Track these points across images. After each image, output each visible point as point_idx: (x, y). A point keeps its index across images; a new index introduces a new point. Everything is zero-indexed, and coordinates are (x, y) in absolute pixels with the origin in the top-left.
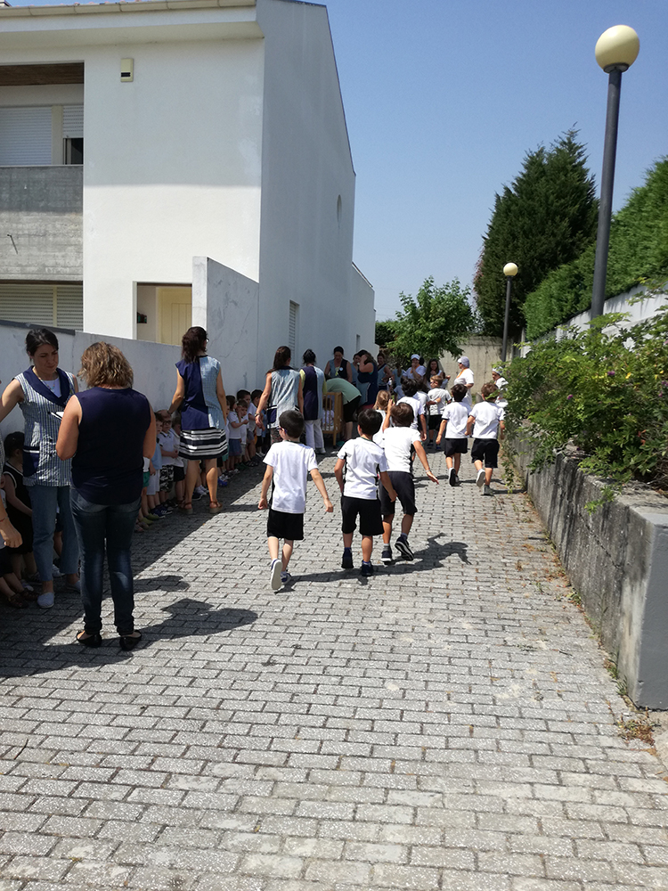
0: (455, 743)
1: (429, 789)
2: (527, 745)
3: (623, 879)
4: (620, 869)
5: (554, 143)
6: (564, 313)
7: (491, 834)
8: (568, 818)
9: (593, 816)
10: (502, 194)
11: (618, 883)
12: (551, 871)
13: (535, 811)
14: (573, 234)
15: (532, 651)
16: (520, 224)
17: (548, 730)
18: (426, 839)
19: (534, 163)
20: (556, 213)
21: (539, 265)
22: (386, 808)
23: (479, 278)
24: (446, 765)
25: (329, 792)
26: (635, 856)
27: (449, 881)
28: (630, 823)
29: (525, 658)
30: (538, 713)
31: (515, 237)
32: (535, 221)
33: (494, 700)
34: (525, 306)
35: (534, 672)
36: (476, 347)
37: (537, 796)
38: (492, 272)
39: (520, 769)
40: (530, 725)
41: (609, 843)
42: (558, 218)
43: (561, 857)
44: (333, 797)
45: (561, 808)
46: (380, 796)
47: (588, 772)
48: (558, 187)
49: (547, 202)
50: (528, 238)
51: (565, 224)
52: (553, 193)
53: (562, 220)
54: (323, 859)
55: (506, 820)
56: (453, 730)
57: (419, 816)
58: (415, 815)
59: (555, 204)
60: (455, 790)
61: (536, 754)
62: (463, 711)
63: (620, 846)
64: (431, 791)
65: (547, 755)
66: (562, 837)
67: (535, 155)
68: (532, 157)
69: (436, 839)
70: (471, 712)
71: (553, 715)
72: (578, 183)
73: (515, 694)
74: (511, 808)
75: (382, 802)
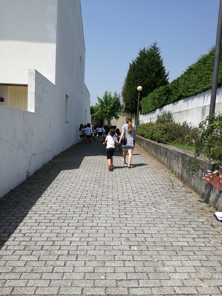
5: (149, 47)
6: (161, 104)
10: (132, 63)
14: (156, 78)
16: (138, 74)
19: (142, 53)
20: (151, 70)
32: (144, 73)
48: (151, 62)
49: (148, 66)
51: (154, 74)
52: (149, 64)
59: (150, 67)
67: (143, 50)
68: (141, 51)
72: (158, 61)
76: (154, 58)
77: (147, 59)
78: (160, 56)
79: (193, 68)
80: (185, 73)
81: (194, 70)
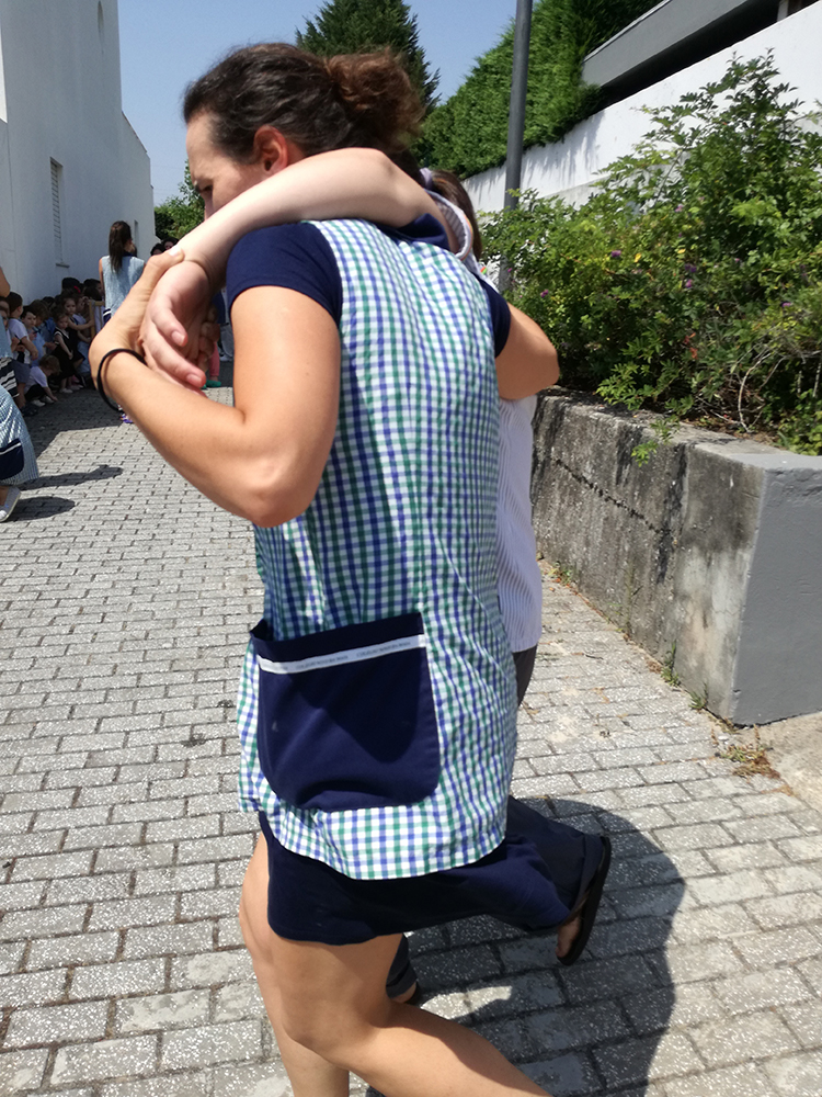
2: (635, 815)
7: (686, 990)
8: (762, 929)
9: (790, 917)
10: (304, 32)
13: (716, 930)
15: (554, 660)
17: (646, 784)
18: (602, 1028)
30: (617, 758)
33: (551, 747)
35: (575, 693)
37: (703, 901)
39: (652, 859)
40: (620, 778)
43: (798, 1004)
45: (744, 913)
46: (489, 960)
47: (736, 844)
55: (687, 956)
57: (569, 985)
61: (657, 829)
65: (671, 826)
66: (778, 966)
69: (618, 1024)
70: (532, 774)
71: (637, 758)
72: (398, 25)
73: (571, 731)
74: (684, 933)
75: (498, 972)
76: (383, 12)
77: (360, 18)
78: (408, 8)
79: (492, 67)
80: (471, 82)
81: (492, 73)
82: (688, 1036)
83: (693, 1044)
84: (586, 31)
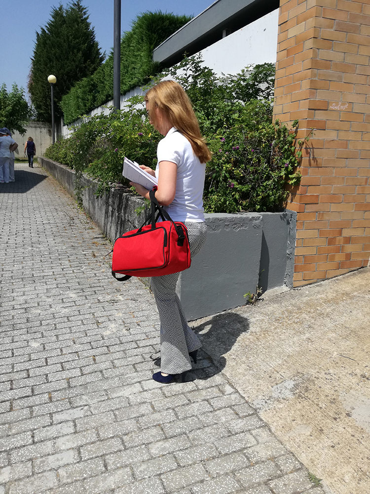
0: (87, 370)
1: (79, 405)
2: (130, 359)
3: (206, 423)
4: (202, 418)
5: (69, 4)
6: (87, 108)
7: (126, 422)
8: (166, 397)
9: (179, 391)
10: (40, 33)
11: (204, 427)
12: (168, 433)
13: (147, 399)
14: (85, 62)
15: (116, 302)
16: (53, 52)
17: (138, 347)
18: (87, 439)
19: (57, 14)
20: (74, 48)
21: (67, 79)
22: (54, 428)
23: (31, 84)
24: (85, 386)
25: (10, 429)
26: (208, 408)
27: (111, 462)
28: (198, 389)
29: (113, 308)
30: (130, 338)
31: (51, 60)
32: (62, 51)
33: (102, 337)
34: (61, 103)
35: (121, 315)
36: (34, 128)
37: (145, 389)
38: (39, 81)
39: (130, 375)
40: (128, 346)
41: (192, 405)
42: (75, 51)
43: (170, 422)
44: (14, 431)
45: (161, 392)
46: (47, 420)
48: (74, 32)
49: (68, 40)
50: (59, 61)
51: (80, 55)
52: (71, 35)
53: (78, 52)
54: (19, 480)
55: (132, 410)
56: (82, 362)
57: (78, 425)
58: (75, 426)
59: (73, 42)
60: (95, 400)
61: (136, 363)
62: (86, 348)
63: (198, 404)
64: (81, 406)
65: (143, 362)
66: (167, 409)
67: (58, 9)
68: (56, 11)
69: (94, 437)
70: (91, 348)
71: (138, 337)
72: (85, 31)
73: (114, 330)
74: (133, 401)
75: (50, 424)
76: (78, 25)
77: (67, 27)
78: (90, 24)
80: (110, 58)
82: (121, 439)
83: (123, 441)
84: (153, 39)
